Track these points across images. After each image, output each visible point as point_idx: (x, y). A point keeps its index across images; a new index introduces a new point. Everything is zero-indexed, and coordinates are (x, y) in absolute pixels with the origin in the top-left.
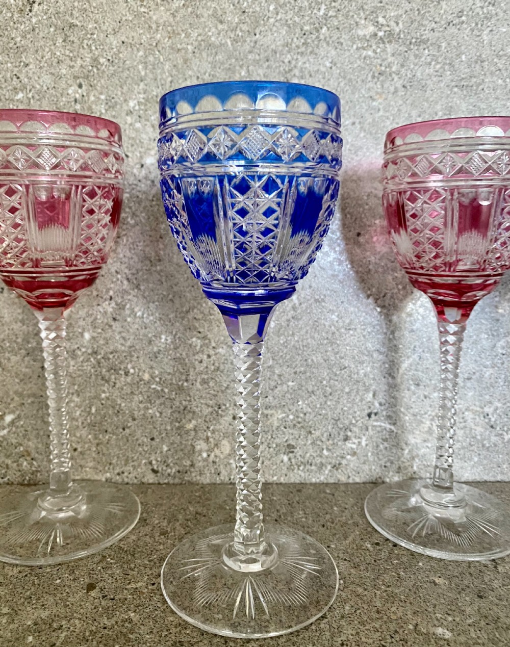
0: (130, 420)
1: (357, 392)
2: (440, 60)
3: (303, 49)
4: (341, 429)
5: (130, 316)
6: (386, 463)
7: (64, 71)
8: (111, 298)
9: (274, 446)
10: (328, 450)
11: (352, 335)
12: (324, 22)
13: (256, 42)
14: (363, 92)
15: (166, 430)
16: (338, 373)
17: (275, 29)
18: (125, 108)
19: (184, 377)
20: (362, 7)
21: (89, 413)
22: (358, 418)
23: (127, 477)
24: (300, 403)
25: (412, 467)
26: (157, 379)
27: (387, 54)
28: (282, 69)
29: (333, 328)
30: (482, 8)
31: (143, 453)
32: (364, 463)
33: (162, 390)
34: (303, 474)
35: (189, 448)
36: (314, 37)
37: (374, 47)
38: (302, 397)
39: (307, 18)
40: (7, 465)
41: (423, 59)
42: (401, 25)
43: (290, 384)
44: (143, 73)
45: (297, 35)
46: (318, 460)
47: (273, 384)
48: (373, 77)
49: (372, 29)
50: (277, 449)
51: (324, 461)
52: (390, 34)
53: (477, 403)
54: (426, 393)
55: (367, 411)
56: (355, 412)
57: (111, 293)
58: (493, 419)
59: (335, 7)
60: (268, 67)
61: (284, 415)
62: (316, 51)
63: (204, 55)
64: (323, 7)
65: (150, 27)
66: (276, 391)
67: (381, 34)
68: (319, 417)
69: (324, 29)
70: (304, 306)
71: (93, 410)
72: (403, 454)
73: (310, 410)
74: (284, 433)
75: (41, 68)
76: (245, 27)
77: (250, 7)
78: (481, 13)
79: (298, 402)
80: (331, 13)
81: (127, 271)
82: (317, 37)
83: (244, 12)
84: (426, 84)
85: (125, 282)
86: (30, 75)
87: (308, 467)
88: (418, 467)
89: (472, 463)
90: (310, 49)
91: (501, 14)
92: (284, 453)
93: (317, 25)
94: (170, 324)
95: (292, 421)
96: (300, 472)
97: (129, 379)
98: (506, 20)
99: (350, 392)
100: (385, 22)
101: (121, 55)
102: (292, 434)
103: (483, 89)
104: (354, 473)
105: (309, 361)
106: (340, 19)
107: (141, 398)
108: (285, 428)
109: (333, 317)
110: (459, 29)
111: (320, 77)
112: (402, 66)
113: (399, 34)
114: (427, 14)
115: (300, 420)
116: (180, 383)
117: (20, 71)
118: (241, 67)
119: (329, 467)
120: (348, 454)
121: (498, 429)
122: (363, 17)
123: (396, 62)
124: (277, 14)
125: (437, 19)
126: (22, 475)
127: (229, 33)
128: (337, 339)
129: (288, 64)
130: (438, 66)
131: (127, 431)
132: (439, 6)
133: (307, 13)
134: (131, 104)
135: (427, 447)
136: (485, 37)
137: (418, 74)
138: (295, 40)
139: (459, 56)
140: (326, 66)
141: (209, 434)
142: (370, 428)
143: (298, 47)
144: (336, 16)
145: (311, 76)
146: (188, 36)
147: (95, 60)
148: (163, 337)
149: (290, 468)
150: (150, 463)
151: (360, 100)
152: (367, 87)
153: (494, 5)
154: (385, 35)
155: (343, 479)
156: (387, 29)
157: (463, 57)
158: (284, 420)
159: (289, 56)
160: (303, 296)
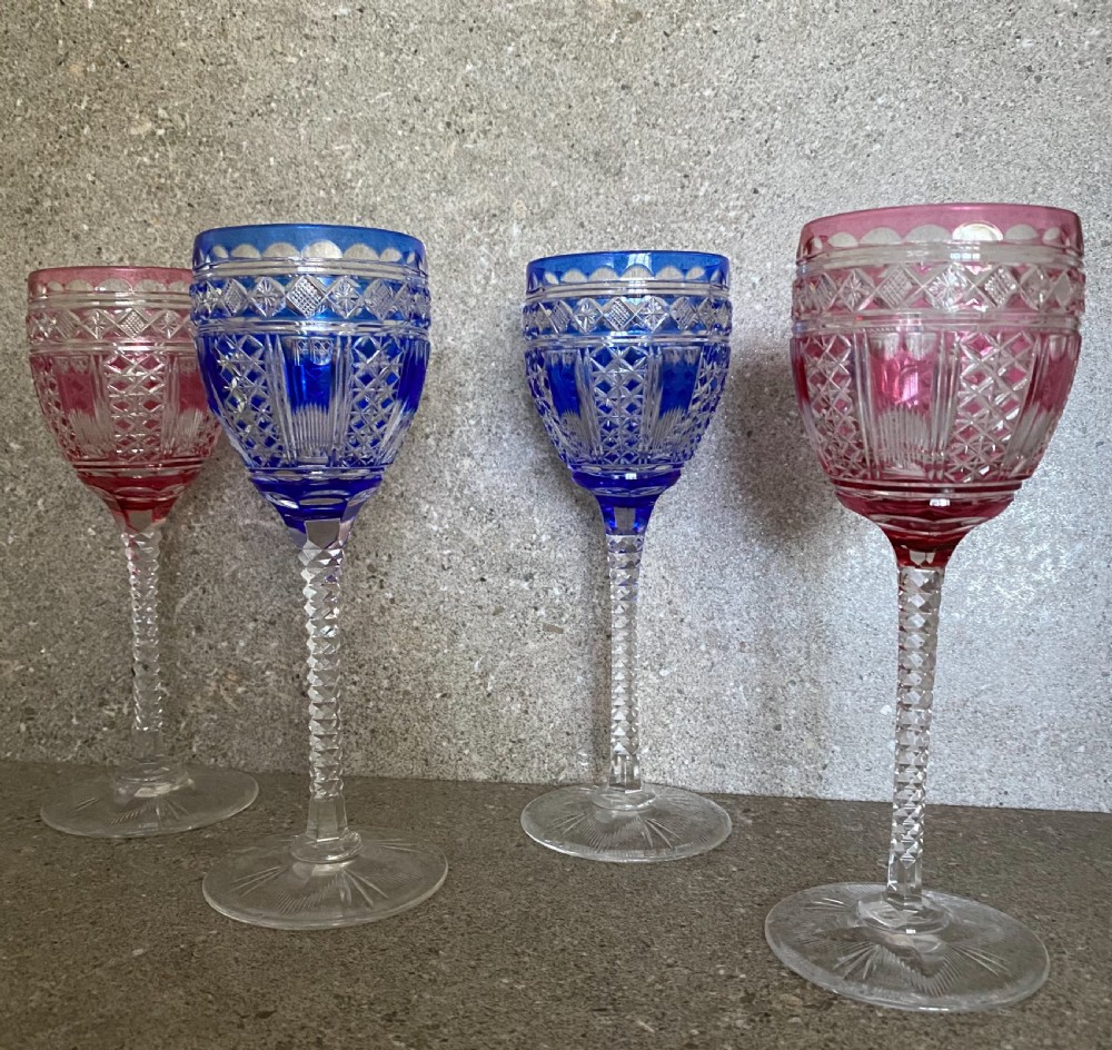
1: (119, 638)
2: (239, 165)
3: (58, 158)
4: (96, 688)
9: (9, 709)
10: (79, 718)
11: (113, 556)
12: (87, 118)
14: (135, 214)
16: (94, 609)
17: (22, 131)
20: (137, 95)
22: (119, 675)
24: (43, 651)
25: (190, 748)
27: (168, 161)
28: (30, 187)
29: (89, 546)
30: (299, 89)
32: (126, 739)
34: (44, 751)
36: (73, 140)
37: (151, 151)
38: (45, 641)
39: (64, 115)
41: (216, 165)
42: (187, 117)
43: (31, 623)
45: (51, 139)
46: (66, 731)
47: (9, 623)
48: (149, 193)
49: (149, 125)
50: (12, 714)
51: (72, 733)
52: (173, 132)
53: (283, 659)
54: (212, 642)
56: (115, 666)
59: (100, 98)
60: (13, 185)
61: (22, 667)
62: (75, 159)
64: (86, 98)
66: (13, 633)
67: (161, 132)
68: (68, 671)
69: (86, 130)
70: (52, 514)
72: (178, 729)
73: (55, 661)
74: (22, 692)
78: (297, 96)
79: (41, 649)
80: (96, 106)
82: (77, 141)
84: (219, 200)
87: (51, 740)
88: (198, 747)
89: (274, 746)
90: (67, 157)
91: (325, 97)
92: (21, 721)
93: (77, 124)
95: (33, 674)
96: (41, 747)
98: (332, 105)
99: (108, 638)
100: (166, 116)
102: (32, 694)
104: (112, 752)
105: (57, 592)
106: (108, 114)
108: (23, 685)
110: (266, 121)
111: (79, 195)
112: (189, 175)
113: (185, 131)
114: (223, 102)
115: (42, 674)
119: (79, 743)
120: (105, 726)
122: (138, 110)
123: (180, 170)
124: (26, 111)
125: (237, 109)
128: (94, 562)
129: (38, 179)
130: (237, 175)
132: (240, 90)
133: (64, 108)
135: (212, 719)
136: (302, 131)
137: (209, 185)
138: (48, 145)
139: (266, 159)
140: (87, 180)
143: (52, 155)
144: (102, 111)
145: (67, 195)
149: (29, 741)
151: (131, 226)
152: (141, 207)
153: (315, 83)
154: (166, 134)
155: (97, 760)
156: (169, 124)
157: (272, 159)
158: (22, 674)
159: (40, 168)
160: (50, 500)
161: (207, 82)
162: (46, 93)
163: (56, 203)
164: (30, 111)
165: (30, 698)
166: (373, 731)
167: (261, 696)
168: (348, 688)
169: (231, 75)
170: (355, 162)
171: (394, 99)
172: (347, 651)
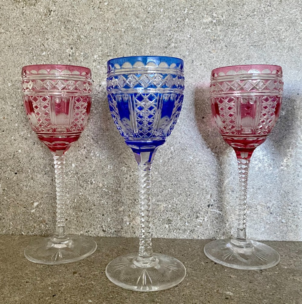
0: (93, 206)
1: (203, 194)
2: (244, 33)
3: (177, 29)
4: (194, 212)
5: (93, 156)
6: (217, 230)
7: (64, 42)
8: (85, 148)
9: (162, 220)
10: (188, 223)
11: (200, 166)
12: (187, 16)
13: (154, 27)
14: (206, 49)
15: (109, 211)
16: (193, 185)
17: (163, 20)
18: (92, 58)
19: (118, 186)
20: (205, 9)
21: (74, 202)
22: (203, 207)
23: (91, 233)
25: (230, 233)
26: (106, 186)
27: (217, 31)
28: (166, 39)
29: (190, 163)
30: (264, 8)
31: (99, 222)
32: (206, 230)
33: (108, 191)
34: (176, 234)
35: (120, 220)
36: (182, 23)
38: (175, 196)
39: (179, 15)
40: (34, 226)
41: (235, 33)
42: (224, 16)
43: (169, 190)
44: (101, 42)
45: (174, 23)
46: (183, 228)
47: (161, 190)
48: (211, 42)
49: (210, 19)
50: (163, 222)
51: (186, 228)
52: (219, 21)
53: (264, 201)
55: (207, 204)
56: (202, 204)
57: (85, 145)
58: (272, 210)
59: (192, 9)
60: (160, 38)
62: (183, 30)
63: (130, 33)
64: (186, 9)
65: (104, 21)
66: (163, 193)
67: (215, 21)
68: (184, 206)
69: (187, 20)
70: (176, 152)
71: (76, 201)
72: (226, 226)
73: (179, 203)
74: (166, 214)
75: (54, 40)
76: (149, 20)
77: (152, 10)
78: (264, 10)
79: (173, 199)
80: (190, 12)
81: (92, 135)
82: (184, 24)
83: (148, 13)
84: (237, 45)
85: (92, 140)
86: (49, 44)
87: (178, 231)
88: (233, 233)
89: (261, 231)
90: (180, 29)
91: (274, 11)
92: (167, 224)
93: (183, 18)
94: (112, 160)
95: (170, 208)
96: (174, 233)
97: (92, 186)
98: (277, 13)
99: (199, 194)
100: (216, 16)
101: (91, 34)
102: (170, 214)
103: (265, 47)
104: (201, 234)
105: (179, 179)
106: (195, 15)
107: (98, 196)
108: (167, 211)
109: (191, 157)
110: (253, 18)
112: (225, 36)
113: (223, 21)
114: (237, 12)
115: (174, 207)
116: (116, 189)
117: (44, 42)
118: (147, 38)
119: (189, 231)
120: (198, 225)
121: (274, 214)
122: (206, 14)
123: (222, 34)
124: (164, 13)
125: (242, 14)
126: (41, 232)
127: (141, 22)
128: (193, 168)
129: (169, 36)
130: (243, 36)
131: (91, 211)
132: (243, 8)
133: (179, 12)
134: (95, 57)
136: (266, 22)
137: (233, 40)
138: (173, 25)
139: (253, 31)
140: (188, 37)
141: (130, 213)
142: (209, 212)
143: (174, 28)
144: (192, 13)
145: (180, 42)
146: (122, 24)
147: (79, 36)
148: (109, 166)
149: (169, 231)
150: (102, 227)
151: (204, 53)
152: (208, 47)
153: (270, 6)
154: (216, 22)
155: (196, 237)
156: (217, 19)
157: (255, 31)
158: (166, 207)
159: (170, 33)
160: (176, 147)
161: (231, 4)
162: (172, 7)
163: (176, 45)
164: (166, 13)
165: (170, 216)
166: (297, 226)
167: (256, 214)
168: (287, 211)
169: (239, 3)
170: (286, 33)
171: (299, 11)
172: (287, 198)
